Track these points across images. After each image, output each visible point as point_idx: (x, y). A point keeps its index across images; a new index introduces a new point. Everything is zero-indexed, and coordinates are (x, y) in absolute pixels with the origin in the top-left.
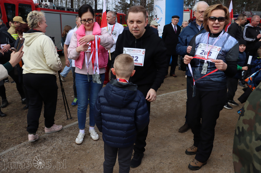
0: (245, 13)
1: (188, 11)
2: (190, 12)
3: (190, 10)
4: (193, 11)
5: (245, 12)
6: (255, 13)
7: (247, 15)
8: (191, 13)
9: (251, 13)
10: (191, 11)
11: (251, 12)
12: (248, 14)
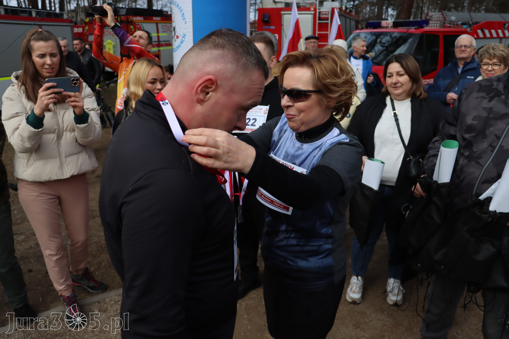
0: (431, 17)
1: (309, 9)
2: (313, 12)
3: (312, 9)
4: (318, 11)
5: (430, 14)
6: (453, 16)
7: (437, 21)
8: (315, 15)
9: (443, 17)
10: (315, 10)
11: (442, 14)
12: (439, 18)
